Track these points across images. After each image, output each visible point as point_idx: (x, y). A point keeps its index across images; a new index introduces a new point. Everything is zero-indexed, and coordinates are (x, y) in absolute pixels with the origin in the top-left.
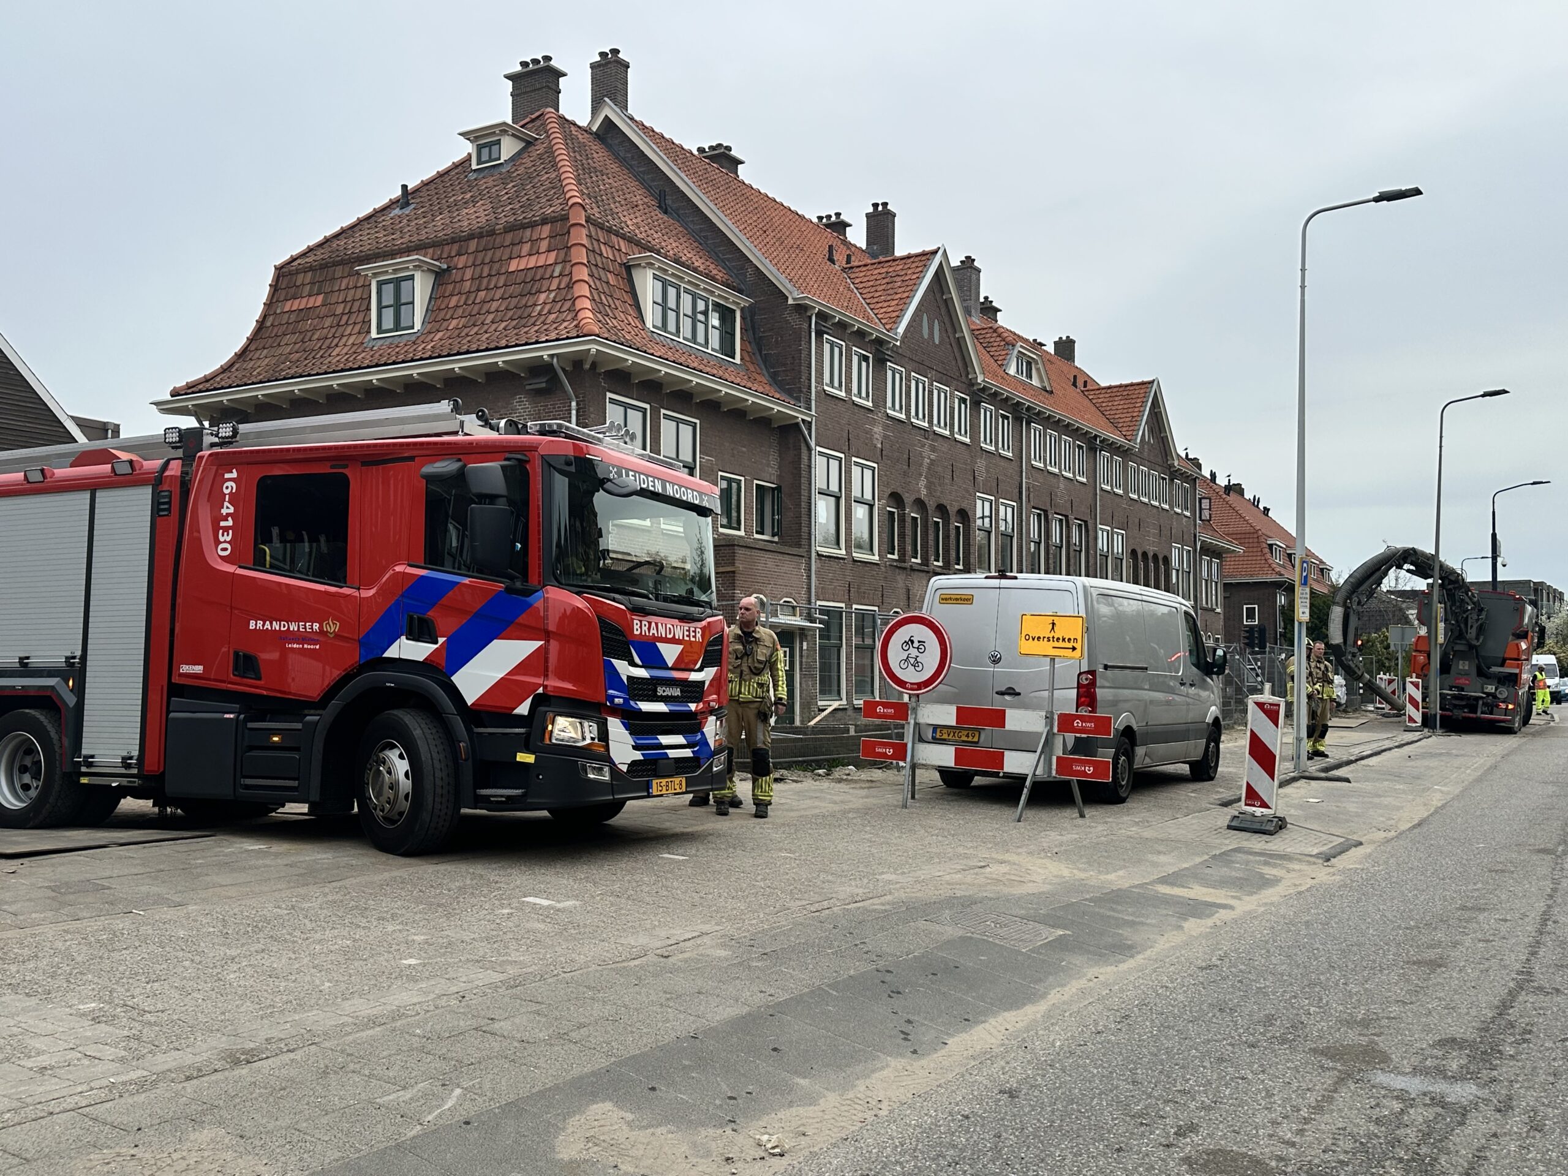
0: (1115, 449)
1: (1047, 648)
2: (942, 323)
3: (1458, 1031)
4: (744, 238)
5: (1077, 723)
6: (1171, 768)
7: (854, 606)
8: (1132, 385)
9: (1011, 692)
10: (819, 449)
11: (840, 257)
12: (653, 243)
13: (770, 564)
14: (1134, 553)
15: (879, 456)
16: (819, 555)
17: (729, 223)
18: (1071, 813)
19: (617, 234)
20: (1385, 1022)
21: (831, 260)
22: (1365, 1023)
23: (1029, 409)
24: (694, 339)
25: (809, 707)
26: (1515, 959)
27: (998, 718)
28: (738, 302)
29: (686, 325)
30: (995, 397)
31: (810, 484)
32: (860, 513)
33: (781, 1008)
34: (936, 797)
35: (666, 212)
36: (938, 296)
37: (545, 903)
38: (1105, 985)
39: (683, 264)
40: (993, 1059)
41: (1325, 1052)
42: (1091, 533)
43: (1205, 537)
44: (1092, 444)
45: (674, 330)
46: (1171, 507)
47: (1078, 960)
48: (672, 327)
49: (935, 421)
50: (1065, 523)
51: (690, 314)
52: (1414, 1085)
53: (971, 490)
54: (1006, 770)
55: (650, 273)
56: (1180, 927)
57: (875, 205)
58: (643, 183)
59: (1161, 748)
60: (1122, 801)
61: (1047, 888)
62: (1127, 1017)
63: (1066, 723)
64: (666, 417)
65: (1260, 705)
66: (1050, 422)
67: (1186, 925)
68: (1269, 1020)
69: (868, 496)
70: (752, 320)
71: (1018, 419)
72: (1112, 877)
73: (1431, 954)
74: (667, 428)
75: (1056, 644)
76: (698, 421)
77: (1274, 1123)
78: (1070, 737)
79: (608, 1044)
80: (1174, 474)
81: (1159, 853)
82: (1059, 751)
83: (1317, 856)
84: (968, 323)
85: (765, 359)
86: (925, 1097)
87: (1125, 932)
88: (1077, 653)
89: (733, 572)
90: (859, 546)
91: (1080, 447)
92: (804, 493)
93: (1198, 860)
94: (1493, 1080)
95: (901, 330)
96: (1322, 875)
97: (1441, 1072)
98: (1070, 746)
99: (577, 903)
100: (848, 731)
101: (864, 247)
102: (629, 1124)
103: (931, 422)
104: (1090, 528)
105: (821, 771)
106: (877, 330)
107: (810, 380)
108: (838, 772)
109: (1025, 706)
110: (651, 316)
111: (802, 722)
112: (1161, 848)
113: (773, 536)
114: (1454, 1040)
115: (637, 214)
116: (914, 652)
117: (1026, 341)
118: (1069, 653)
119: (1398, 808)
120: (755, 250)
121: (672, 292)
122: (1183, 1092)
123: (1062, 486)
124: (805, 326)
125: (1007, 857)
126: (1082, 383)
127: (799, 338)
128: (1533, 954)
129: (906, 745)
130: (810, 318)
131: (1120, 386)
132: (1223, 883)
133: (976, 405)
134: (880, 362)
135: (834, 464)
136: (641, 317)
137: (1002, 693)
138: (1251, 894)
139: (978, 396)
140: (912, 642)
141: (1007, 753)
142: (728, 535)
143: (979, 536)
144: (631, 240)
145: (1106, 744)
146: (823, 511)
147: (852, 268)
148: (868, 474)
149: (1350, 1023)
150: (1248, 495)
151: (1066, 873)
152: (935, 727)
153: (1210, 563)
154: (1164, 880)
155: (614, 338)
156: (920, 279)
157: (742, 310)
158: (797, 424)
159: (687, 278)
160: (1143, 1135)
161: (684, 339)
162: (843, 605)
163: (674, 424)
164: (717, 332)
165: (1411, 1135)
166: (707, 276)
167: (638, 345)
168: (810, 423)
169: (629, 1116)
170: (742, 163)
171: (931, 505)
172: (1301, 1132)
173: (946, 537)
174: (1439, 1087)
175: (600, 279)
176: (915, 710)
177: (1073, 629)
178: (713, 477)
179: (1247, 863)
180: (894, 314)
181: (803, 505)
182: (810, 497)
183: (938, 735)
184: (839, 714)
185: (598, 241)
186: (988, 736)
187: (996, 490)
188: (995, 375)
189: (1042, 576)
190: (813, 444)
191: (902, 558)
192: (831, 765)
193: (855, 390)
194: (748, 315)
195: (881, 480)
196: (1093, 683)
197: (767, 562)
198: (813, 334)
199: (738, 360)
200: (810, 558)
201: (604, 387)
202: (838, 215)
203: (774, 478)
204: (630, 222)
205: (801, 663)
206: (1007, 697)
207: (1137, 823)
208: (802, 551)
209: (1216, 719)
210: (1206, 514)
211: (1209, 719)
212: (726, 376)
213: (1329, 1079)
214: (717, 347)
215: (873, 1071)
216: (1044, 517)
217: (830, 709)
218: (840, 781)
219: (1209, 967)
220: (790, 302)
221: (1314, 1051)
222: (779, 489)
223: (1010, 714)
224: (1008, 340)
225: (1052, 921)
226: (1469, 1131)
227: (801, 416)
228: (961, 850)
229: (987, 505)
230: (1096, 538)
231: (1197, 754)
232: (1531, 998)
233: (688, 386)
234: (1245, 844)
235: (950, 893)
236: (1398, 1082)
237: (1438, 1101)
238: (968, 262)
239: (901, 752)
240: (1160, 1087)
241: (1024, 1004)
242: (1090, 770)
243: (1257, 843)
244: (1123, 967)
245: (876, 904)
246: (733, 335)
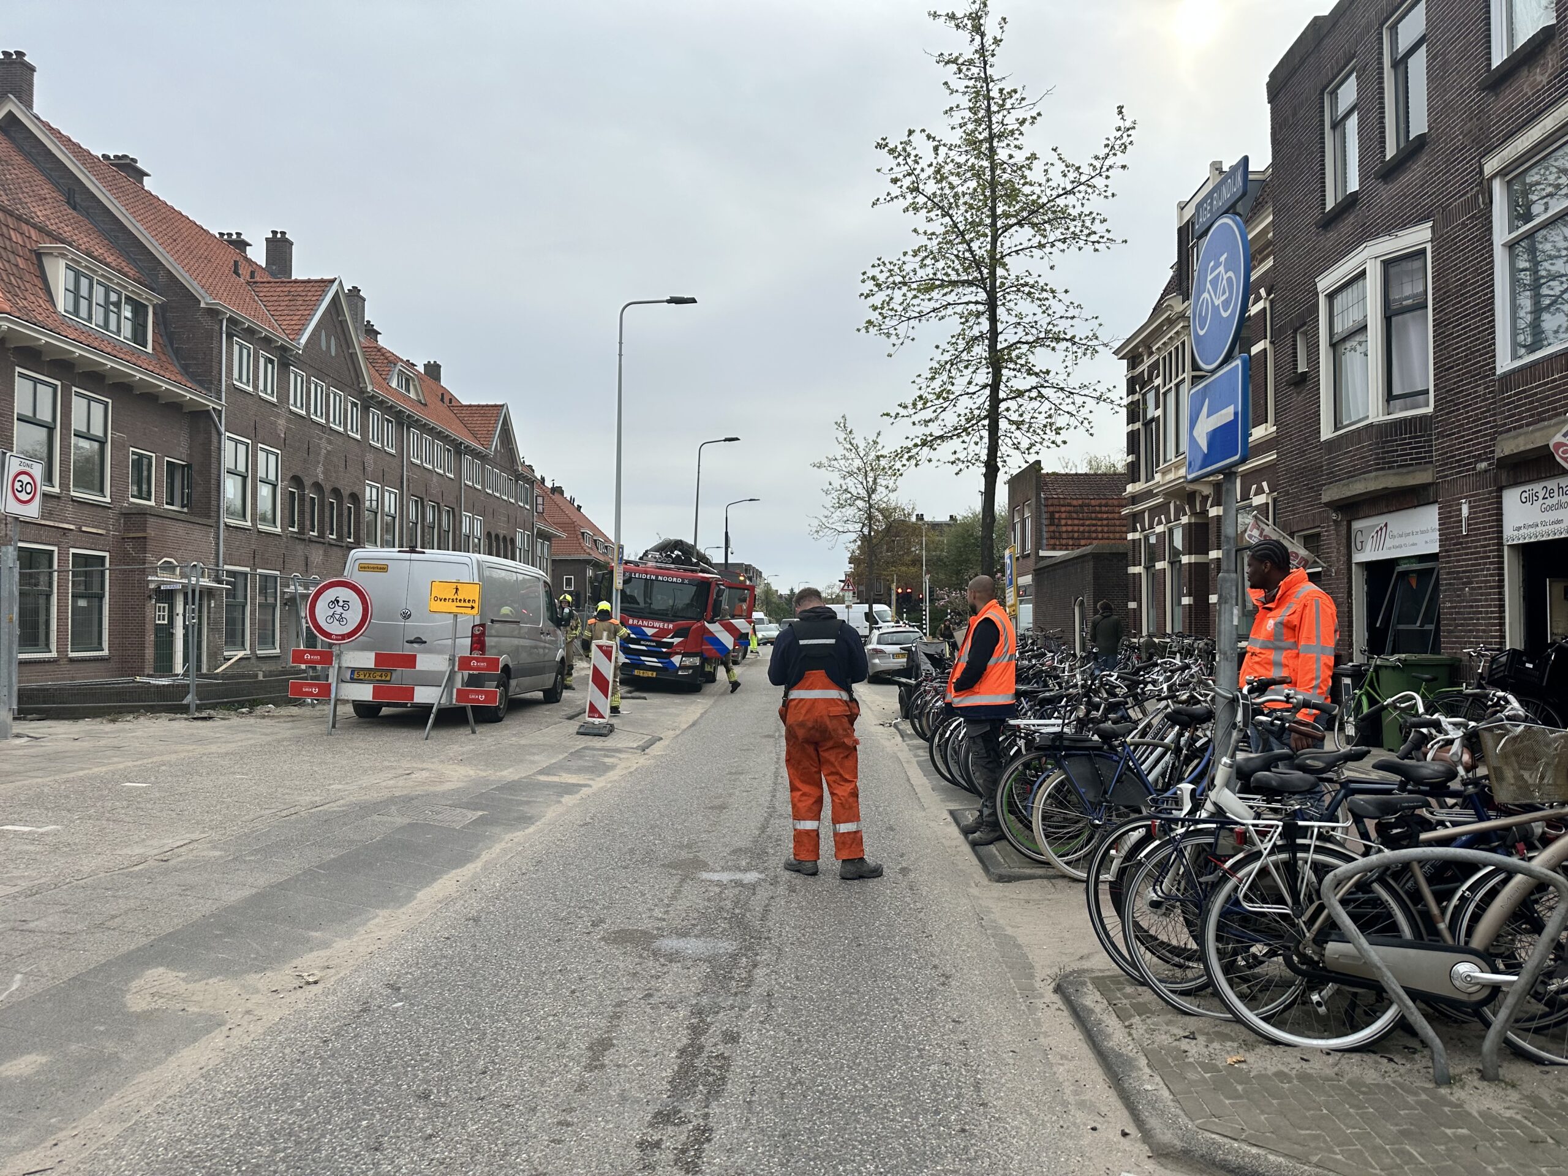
0: (476, 454)
1: (452, 607)
2: (337, 338)
3: (742, 844)
4: (156, 244)
5: (474, 663)
6: (528, 695)
7: (259, 571)
8: (487, 406)
9: (419, 641)
10: (228, 434)
11: (245, 272)
12: (65, 235)
13: (181, 532)
14: (489, 534)
15: (283, 444)
16: (227, 526)
17: (142, 229)
18: (468, 731)
19: (27, 222)
20: (700, 844)
21: (236, 272)
22: (689, 846)
23: (409, 416)
24: (106, 326)
25: (215, 657)
26: (765, 800)
27: (410, 661)
28: (151, 299)
29: (98, 314)
30: (381, 404)
31: (220, 464)
32: (265, 491)
33: (281, 886)
34: (351, 726)
35: (74, 209)
36: (334, 317)
37: (27, 829)
38: (519, 844)
39: (95, 258)
40: (454, 901)
41: (670, 865)
42: (457, 518)
43: (540, 525)
44: (458, 449)
45: (85, 316)
46: (516, 501)
47: (497, 830)
48: (84, 312)
49: (331, 419)
50: (437, 508)
51: (102, 303)
52: (725, 877)
53: (362, 478)
54: (416, 700)
55: (62, 263)
56: (560, 802)
57: (274, 233)
58: (49, 178)
59: (526, 680)
60: (499, 720)
61: (461, 785)
62: (540, 862)
63: (465, 663)
64: (78, 394)
65: (600, 647)
66: (425, 428)
67: (563, 800)
68: (632, 851)
69: (272, 477)
70: (163, 316)
71: (400, 424)
72: (505, 773)
73: (717, 802)
74: (78, 405)
75: (459, 604)
76: (110, 401)
77: (650, 910)
78: (466, 673)
79: (144, 926)
80: (519, 477)
81: (534, 754)
82: (458, 685)
83: (637, 748)
84: (358, 341)
85: (177, 352)
86: (413, 931)
87: (525, 808)
88: (475, 611)
89: (145, 538)
90: (264, 519)
91: (449, 450)
92: (214, 471)
93: (561, 757)
94: (766, 869)
95: (303, 341)
96: (642, 761)
97: (739, 869)
98: (466, 679)
99: (59, 827)
100: (256, 676)
101: (264, 266)
102: (183, 979)
103: (327, 419)
104: (457, 513)
105: (244, 710)
106: (281, 338)
107: (221, 374)
108: (260, 710)
109: (430, 651)
110: (62, 301)
111: (209, 669)
112: (534, 751)
113: (183, 506)
114: (741, 849)
115: (47, 207)
116: (339, 610)
117: (402, 360)
118: (469, 611)
119: (678, 715)
120: (168, 256)
121: (84, 283)
122: (590, 901)
123: (435, 479)
124: (217, 327)
125: (425, 765)
126: (446, 398)
127: (212, 336)
128: (774, 796)
129: (330, 685)
130: (221, 321)
131: (479, 406)
132: (580, 770)
133: (366, 409)
134: (284, 366)
135: (242, 449)
136: (51, 299)
137: (411, 642)
138: (600, 776)
139: (367, 402)
140: (338, 602)
141: (416, 688)
142: (139, 504)
143: (367, 516)
144: (41, 230)
145: (491, 678)
146: (231, 489)
147: (255, 282)
148: (272, 458)
149: (681, 847)
150: (567, 495)
151: (472, 773)
152: (353, 670)
153: (543, 544)
154: (542, 772)
155: (26, 318)
156: (319, 302)
157: (154, 307)
158: (208, 411)
159: (100, 272)
160: (571, 929)
161: (96, 325)
162: (248, 569)
163: (86, 401)
164: (130, 323)
165: (729, 904)
166: (119, 272)
167: (52, 327)
168: (220, 411)
169: (182, 975)
170: (147, 175)
171: (327, 488)
172: (667, 912)
173: (340, 515)
174: (738, 876)
175: (9, 262)
176: (339, 656)
177: (473, 593)
178: (125, 452)
179: (594, 756)
180: (297, 327)
181: (213, 482)
182: (219, 476)
183: (357, 676)
184: (244, 663)
185: (7, 226)
186: (400, 676)
187: (382, 478)
188: (380, 387)
189: (450, 552)
190: (223, 429)
191: (302, 530)
192: (253, 704)
193: (261, 387)
194: (159, 311)
195: (284, 464)
196: (483, 634)
197: (179, 530)
198: (224, 336)
199: (149, 350)
200: (218, 528)
201: (13, 362)
202: (239, 234)
203: (184, 457)
204: (40, 214)
205: (209, 618)
206: (415, 645)
207: (514, 735)
208: (211, 522)
209: (563, 658)
210: (540, 508)
211: (558, 658)
212: (139, 363)
213: (676, 880)
214: (129, 336)
215: (369, 920)
216: (421, 502)
217: (236, 658)
218: (264, 717)
219: (586, 824)
220: (203, 305)
221: (663, 865)
222: (189, 466)
223: (419, 658)
224: (389, 360)
225: (473, 806)
226: (758, 897)
227: (212, 405)
228: (386, 764)
229: (374, 491)
230: (461, 522)
231: (549, 684)
232: (777, 821)
233: (101, 369)
234: (590, 744)
235: (390, 795)
236: (715, 877)
237: (739, 884)
238: (355, 291)
239: (325, 690)
240: (574, 900)
241: (465, 864)
242: (482, 698)
243: (597, 742)
244: (527, 831)
245: (334, 807)
246: (145, 327)
